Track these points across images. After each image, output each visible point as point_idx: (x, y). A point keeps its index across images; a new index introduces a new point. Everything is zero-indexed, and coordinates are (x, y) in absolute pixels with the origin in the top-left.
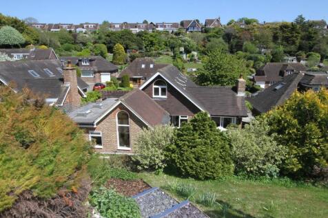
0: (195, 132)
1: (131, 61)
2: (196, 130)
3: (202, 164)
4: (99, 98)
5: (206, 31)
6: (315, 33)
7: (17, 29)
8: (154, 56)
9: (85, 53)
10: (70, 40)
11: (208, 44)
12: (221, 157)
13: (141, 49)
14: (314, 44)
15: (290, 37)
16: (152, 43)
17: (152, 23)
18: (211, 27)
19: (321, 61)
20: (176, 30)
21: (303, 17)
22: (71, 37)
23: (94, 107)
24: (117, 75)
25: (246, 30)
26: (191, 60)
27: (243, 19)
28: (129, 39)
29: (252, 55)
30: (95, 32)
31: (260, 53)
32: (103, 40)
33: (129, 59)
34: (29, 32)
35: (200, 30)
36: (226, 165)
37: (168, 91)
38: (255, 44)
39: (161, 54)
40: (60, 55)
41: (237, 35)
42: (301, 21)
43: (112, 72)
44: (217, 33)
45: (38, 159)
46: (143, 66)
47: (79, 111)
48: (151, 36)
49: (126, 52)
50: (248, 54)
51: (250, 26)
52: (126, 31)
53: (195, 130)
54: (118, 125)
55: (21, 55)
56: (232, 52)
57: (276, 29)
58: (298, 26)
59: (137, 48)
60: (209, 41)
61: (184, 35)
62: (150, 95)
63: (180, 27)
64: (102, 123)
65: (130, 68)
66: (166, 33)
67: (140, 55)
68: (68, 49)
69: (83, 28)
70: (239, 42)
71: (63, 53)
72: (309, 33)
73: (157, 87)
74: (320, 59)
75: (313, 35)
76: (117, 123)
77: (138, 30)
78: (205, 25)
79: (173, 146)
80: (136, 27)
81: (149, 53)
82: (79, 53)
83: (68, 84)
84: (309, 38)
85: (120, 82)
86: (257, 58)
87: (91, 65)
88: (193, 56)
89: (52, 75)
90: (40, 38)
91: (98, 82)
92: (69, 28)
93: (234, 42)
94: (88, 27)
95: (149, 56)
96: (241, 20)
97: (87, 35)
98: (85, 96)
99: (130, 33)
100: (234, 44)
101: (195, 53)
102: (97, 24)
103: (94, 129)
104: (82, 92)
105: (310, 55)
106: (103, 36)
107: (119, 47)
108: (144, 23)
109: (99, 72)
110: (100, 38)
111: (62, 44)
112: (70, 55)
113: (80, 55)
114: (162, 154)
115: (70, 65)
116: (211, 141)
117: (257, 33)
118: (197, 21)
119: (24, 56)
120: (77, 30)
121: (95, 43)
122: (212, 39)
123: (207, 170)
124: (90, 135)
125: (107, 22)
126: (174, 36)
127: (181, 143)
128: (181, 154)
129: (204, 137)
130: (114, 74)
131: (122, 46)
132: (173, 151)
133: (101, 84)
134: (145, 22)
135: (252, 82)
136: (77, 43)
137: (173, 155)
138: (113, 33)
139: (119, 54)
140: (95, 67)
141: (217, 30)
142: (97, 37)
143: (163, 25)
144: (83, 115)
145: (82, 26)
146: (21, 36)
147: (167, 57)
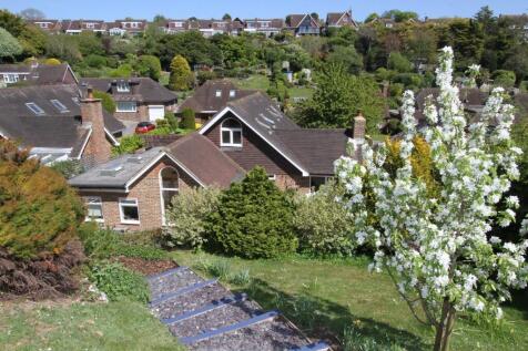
0: (246, 196)
1: (200, 85)
2: (248, 193)
3: (250, 237)
4: (140, 147)
5: (328, 34)
6: (508, 37)
7: (8, 30)
8: (239, 76)
9: (124, 71)
10: (98, 49)
11: (330, 57)
12: (277, 229)
13: (217, 63)
14: (507, 56)
15: (466, 45)
16: (236, 55)
17: (237, 19)
18: (337, 26)
19: (517, 84)
20: (277, 32)
21: (490, 9)
22: (99, 43)
23: (129, 161)
24: (175, 109)
25: (393, 32)
26: (300, 83)
27: (392, 12)
28: (198, 47)
29: (402, 75)
30: (141, 36)
31: (415, 71)
32: (154, 50)
33: (196, 82)
34: (29, 35)
35: (318, 31)
36: (284, 240)
37: (245, 136)
38: (409, 56)
39: (250, 72)
40: (82, 75)
41: (379, 40)
42: (487, 17)
43: (166, 104)
44: (345, 37)
45: (15, 218)
46: (218, 94)
47: (103, 168)
48: (235, 42)
49: (192, 69)
50: (396, 73)
51: (401, 25)
52: (192, 33)
53: (245, 192)
54: (162, 189)
55: (16, 74)
56: (369, 69)
57: (443, 30)
58: (481, 25)
59: (211, 62)
60: (332, 51)
61: (290, 39)
62: (217, 142)
63: (285, 25)
64: (138, 186)
65: (196, 97)
66: (261, 36)
67: (214, 74)
68: (95, 65)
69: (121, 27)
70: (381, 52)
71: (86, 72)
72: (500, 37)
73: (227, 129)
74: (514, 81)
75: (505, 41)
76: (161, 186)
77: (212, 31)
78: (327, 24)
79: (216, 215)
80: (210, 26)
81: (231, 72)
82: (113, 71)
83: (88, 126)
84: (499, 45)
85: (179, 120)
86: (409, 79)
87: (132, 92)
88: (304, 76)
89: (64, 110)
90: (47, 46)
91: (144, 120)
92: (97, 27)
93: (373, 52)
94: (128, 25)
95: (231, 76)
96: (388, 16)
97: (127, 41)
98: (117, 144)
99: (199, 37)
100: (374, 55)
101: (307, 71)
102: (144, 22)
103: (126, 195)
104: (112, 138)
105: (498, 74)
106: (154, 42)
107: (180, 61)
108: (224, 18)
109: (146, 103)
110: (148, 46)
111: (84, 56)
112: (98, 75)
113: (115, 76)
114: (201, 225)
115: (91, 95)
116: (266, 208)
117: (412, 37)
118: (315, 15)
119: (21, 77)
120: (112, 31)
121: (141, 53)
122: (335, 47)
123: (256, 245)
124: (120, 204)
125: (162, 18)
126: (274, 42)
127: (225, 210)
128: (224, 226)
129: (257, 203)
130: (170, 108)
131: (184, 60)
132: (215, 222)
133: (148, 124)
134: (227, 17)
135: (397, 121)
136: (111, 54)
137: (215, 227)
138: (170, 38)
139: (181, 74)
140: (139, 96)
141: (345, 32)
142: (144, 43)
143: (256, 24)
144: (110, 174)
145: (118, 24)
146: (15, 41)
147: (260, 78)
